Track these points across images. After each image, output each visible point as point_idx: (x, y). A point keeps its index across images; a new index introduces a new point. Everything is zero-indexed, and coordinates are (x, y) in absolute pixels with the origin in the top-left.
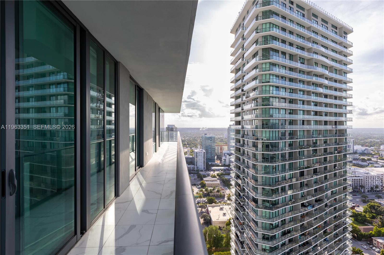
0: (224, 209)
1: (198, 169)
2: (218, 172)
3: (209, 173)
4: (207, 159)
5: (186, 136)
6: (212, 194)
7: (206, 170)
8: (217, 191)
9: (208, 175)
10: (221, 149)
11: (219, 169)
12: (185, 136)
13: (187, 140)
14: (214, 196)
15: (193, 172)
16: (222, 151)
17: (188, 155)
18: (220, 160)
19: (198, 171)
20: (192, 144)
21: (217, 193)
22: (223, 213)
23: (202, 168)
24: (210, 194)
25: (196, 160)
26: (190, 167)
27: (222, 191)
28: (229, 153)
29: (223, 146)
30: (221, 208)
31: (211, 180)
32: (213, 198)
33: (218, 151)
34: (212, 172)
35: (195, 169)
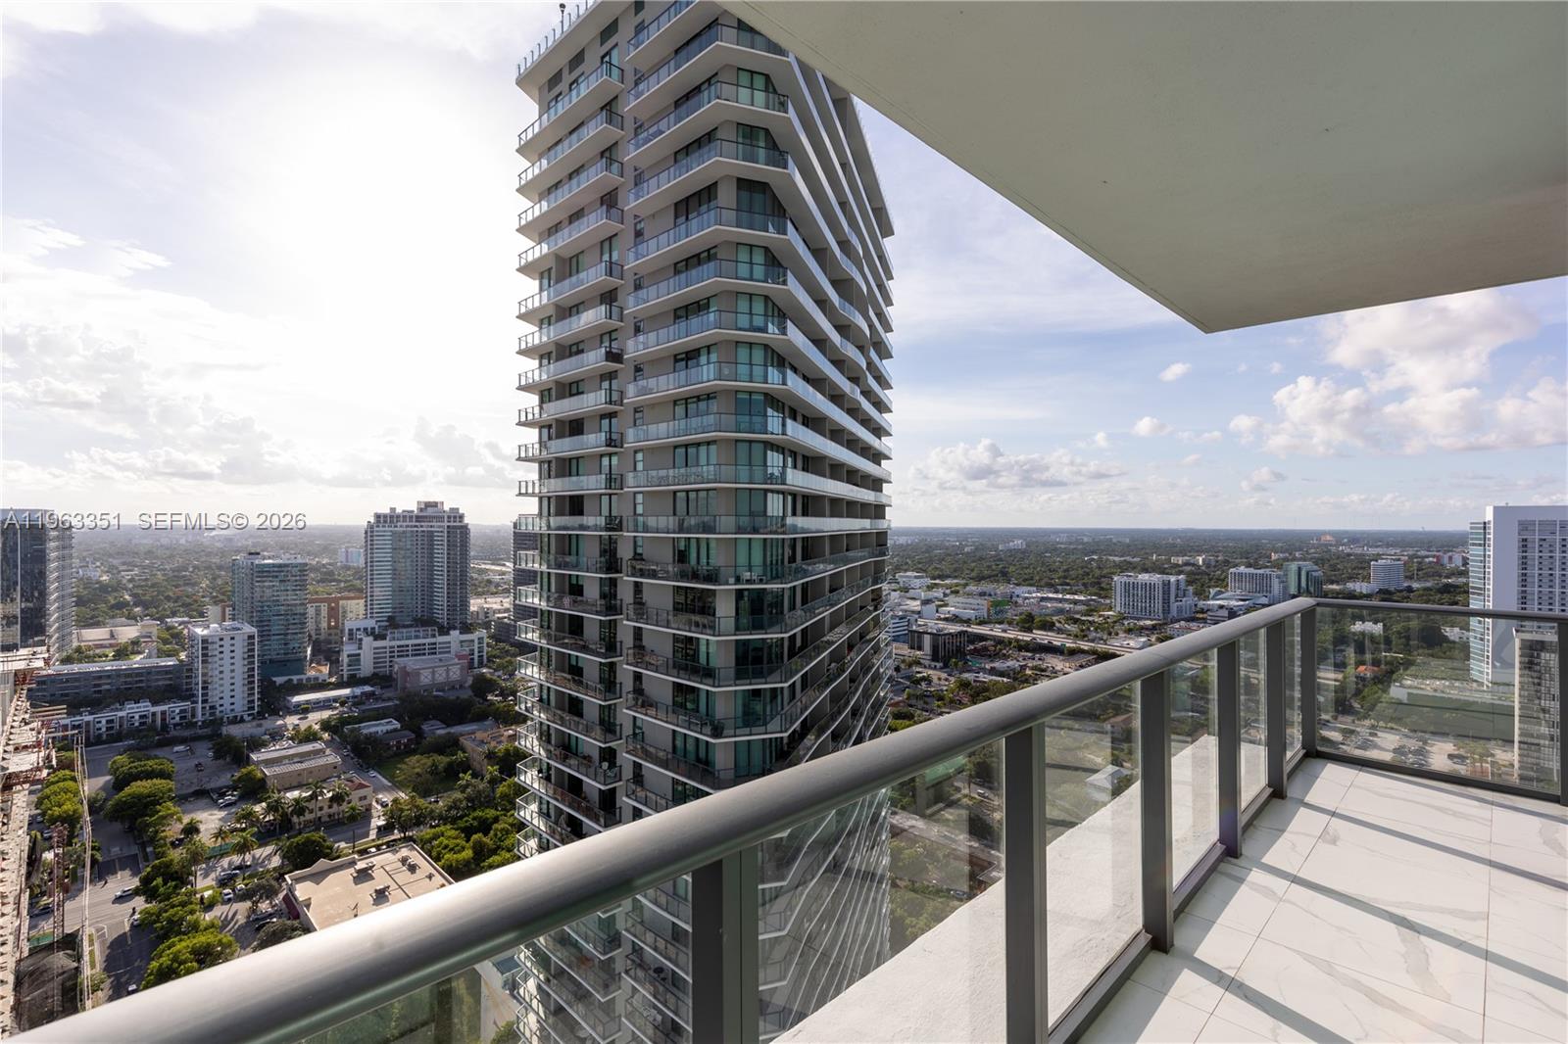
0: (377, 873)
1: (211, 714)
2: (326, 714)
3: (280, 722)
4: (262, 663)
5: (124, 564)
6: (308, 816)
7: (261, 715)
8: (332, 799)
9: (276, 735)
10: (333, 613)
11: (328, 700)
12: (115, 562)
13: (130, 581)
14: (317, 824)
15: (187, 733)
16: (337, 622)
17: (149, 656)
18: (328, 659)
19: (215, 723)
20: (168, 598)
21: (330, 807)
22: (376, 891)
23: (240, 706)
24: (295, 819)
25: (204, 675)
26: (163, 713)
27: (355, 795)
28: (373, 629)
29: (341, 602)
30: (358, 872)
31: (293, 756)
32: (315, 836)
33: (318, 623)
34: (292, 720)
35: (193, 716)
